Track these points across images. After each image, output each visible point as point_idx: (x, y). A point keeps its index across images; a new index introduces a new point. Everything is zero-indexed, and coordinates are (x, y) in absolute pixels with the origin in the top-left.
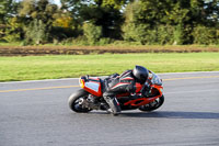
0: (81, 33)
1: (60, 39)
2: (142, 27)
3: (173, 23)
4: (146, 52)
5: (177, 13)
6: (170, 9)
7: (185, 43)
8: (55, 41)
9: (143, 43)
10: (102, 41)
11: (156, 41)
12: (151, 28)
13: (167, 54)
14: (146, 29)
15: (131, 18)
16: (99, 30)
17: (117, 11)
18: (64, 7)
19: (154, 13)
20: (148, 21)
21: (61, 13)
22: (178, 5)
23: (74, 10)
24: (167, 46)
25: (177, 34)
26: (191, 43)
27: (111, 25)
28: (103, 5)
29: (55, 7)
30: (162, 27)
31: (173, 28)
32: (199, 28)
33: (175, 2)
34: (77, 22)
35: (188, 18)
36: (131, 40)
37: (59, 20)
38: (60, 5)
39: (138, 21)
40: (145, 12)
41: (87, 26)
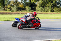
0: (26, 9)
1: (20, 10)
2: (41, 8)
3: (49, 7)
4: (42, 14)
5: (50, 4)
6: (48, 3)
7: (52, 12)
8: (19, 11)
9: (41, 12)
10: (31, 11)
11: (44, 11)
12: (43, 8)
13: (47, 15)
14: (42, 8)
15: (38, 5)
16: (30, 8)
17: (35, 3)
18: (22, 2)
19: (44, 4)
20: (43, 6)
21: (21, 4)
22: (50, 2)
23: (24, 3)
24: (47, 12)
25: (50, 10)
26: (53, 12)
27: (33, 7)
28: (31, 2)
29: (19, 2)
30: (46, 8)
31: (49, 8)
32: (55, 8)
33: (49, 2)
34: (25, 6)
35: (52, 6)
36: (38, 11)
37: (20, 6)
38: (20, 2)
39: (40, 6)
40: (42, 4)
41: (27, 7)
